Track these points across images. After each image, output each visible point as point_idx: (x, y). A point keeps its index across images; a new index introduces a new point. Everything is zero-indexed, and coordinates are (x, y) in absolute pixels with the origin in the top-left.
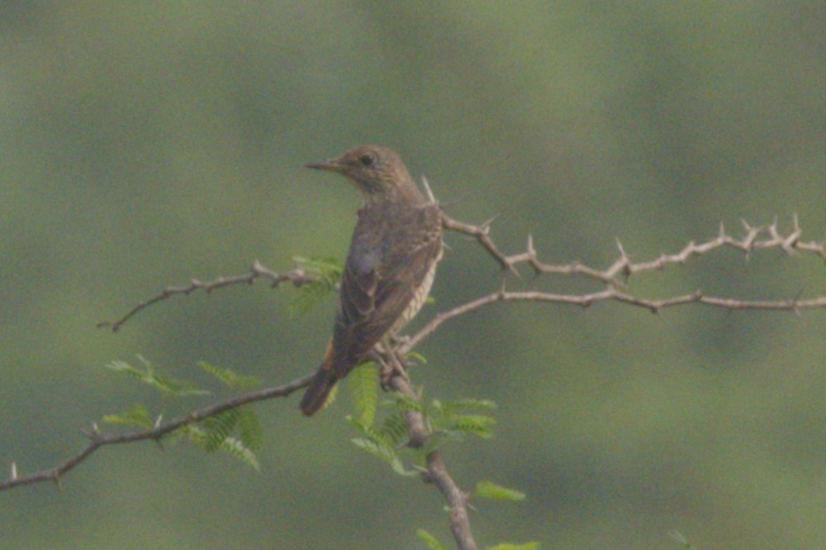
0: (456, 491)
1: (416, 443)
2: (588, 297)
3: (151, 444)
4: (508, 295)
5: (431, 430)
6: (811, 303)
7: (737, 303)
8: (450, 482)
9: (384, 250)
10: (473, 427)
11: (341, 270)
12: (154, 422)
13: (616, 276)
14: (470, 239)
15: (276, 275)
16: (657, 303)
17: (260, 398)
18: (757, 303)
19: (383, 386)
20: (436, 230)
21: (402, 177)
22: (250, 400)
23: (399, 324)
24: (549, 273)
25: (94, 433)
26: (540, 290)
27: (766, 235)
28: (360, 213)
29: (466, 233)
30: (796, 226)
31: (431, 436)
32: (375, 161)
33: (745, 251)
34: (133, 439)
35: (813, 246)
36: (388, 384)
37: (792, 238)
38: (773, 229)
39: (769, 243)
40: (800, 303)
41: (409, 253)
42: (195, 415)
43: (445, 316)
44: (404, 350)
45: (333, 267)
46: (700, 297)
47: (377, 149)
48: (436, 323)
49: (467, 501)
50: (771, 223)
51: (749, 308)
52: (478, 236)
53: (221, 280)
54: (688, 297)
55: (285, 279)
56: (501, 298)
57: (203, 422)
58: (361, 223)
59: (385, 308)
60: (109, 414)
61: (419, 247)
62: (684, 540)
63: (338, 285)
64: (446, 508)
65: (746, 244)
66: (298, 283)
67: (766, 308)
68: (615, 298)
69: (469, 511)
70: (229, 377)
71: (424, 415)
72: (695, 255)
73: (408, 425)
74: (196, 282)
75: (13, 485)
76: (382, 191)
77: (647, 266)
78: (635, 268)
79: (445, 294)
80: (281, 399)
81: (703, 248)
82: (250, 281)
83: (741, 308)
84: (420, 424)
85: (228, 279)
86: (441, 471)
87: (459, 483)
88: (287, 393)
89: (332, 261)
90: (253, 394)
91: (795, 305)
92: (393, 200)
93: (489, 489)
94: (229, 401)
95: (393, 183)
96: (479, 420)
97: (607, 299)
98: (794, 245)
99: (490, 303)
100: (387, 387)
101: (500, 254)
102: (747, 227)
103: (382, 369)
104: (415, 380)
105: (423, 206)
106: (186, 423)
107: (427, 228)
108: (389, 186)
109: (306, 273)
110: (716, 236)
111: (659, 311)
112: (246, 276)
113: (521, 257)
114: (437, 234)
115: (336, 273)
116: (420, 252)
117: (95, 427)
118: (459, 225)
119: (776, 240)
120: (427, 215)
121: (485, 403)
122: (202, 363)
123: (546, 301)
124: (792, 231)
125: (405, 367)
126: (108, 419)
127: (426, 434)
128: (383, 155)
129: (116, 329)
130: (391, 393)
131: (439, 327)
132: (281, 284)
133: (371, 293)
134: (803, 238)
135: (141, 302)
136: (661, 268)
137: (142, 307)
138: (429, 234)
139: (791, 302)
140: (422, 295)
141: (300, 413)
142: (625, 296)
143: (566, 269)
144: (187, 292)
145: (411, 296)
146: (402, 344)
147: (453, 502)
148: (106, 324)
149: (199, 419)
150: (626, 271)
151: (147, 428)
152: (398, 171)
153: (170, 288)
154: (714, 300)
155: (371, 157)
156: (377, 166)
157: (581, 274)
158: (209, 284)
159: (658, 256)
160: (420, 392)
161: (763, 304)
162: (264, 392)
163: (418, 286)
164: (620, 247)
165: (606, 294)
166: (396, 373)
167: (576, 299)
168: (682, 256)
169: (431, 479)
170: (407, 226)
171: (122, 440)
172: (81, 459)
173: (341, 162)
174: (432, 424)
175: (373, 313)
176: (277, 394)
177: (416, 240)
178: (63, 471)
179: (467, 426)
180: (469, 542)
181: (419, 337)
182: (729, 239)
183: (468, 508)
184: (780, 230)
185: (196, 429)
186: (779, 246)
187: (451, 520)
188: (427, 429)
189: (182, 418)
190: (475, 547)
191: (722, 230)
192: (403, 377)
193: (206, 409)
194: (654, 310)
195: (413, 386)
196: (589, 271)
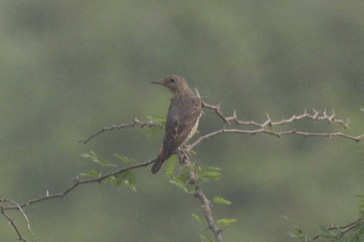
0: (206, 200)
1: (192, 182)
2: (255, 131)
3: (97, 183)
4: (226, 131)
5: (197, 178)
6: (335, 134)
7: (308, 134)
8: (204, 197)
9: (181, 114)
10: (213, 176)
11: (165, 121)
12: (98, 175)
13: (266, 125)
14: (213, 111)
15: (143, 123)
16: (280, 134)
17: (137, 167)
18: (316, 134)
19: (180, 162)
21: (186, 86)
22: (133, 168)
23: (187, 140)
24: (242, 124)
25: (77, 179)
26: (238, 129)
28: (171, 100)
29: (211, 109)
30: (333, 113)
31: (197, 180)
32: (176, 81)
33: (314, 120)
34: (91, 182)
35: (339, 121)
36: (182, 161)
37: (332, 117)
38: (325, 113)
39: (322, 118)
40: (331, 134)
41: (190, 114)
42: (113, 173)
43: (203, 137)
44: (188, 150)
45: (162, 120)
46: (295, 131)
47: (176, 76)
48: (200, 140)
49: (210, 204)
50: (324, 111)
51: (313, 135)
52: (216, 110)
53: (123, 125)
54: (291, 132)
55: (146, 125)
56: (223, 131)
57: (116, 175)
58: (172, 104)
59: (181, 134)
62: (287, 219)
63: (164, 127)
64: (203, 206)
65: (314, 117)
66: (151, 126)
67: (319, 136)
68: (264, 132)
69: (211, 207)
70: (125, 159)
71: (195, 172)
72: (295, 120)
73: (189, 176)
74: (114, 126)
75: (47, 198)
76: (179, 92)
77: (278, 123)
78: (273, 124)
79: (202, 130)
80: (144, 167)
81: (298, 117)
82: (133, 125)
83: (310, 135)
84: (193, 176)
85: (126, 125)
86: (201, 193)
87: (207, 197)
88: (146, 165)
89: (162, 118)
90: (134, 165)
91: (329, 135)
92: (183, 95)
93: (218, 200)
96: (215, 174)
97: (262, 132)
98: (333, 119)
99: (219, 133)
100: (182, 163)
101: (223, 116)
102: (315, 111)
103: (180, 156)
104: (192, 160)
105: (195, 97)
106: (110, 176)
107: (196, 105)
108: (181, 90)
109: (154, 122)
110: (303, 113)
111: (280, 136)
112: (133, 123)
113: (231, 118)
114: (200, 107)
115: (163, 122)
116: (194, 114)
117: (77, 177)
118: (209, 106)
119: (326, 116)
120: (196, 100)
121: (217, 169)
122: (115, 154)
123: (239, 132)
124: (331, 115)
125: (188, 156)
126: (82, 174)
127: (195, 179)
128: (179, 78)
129: (85, 143)
130: (184, 165)
131: (201, 141)
132: (145, 126)
133: (176, 129)
134: (336, 117)
136: (282, 124)
137: (94, 135)
138: (197, 107)
139: (328, 134)
140: (194, 130)
141: (151, 173)
142: (268, 131)
143: (248, 123)
144: (111, 130)
145: (191, 130)
146: (187, 148)
147: (205, 204)
148: (82, 141)
149: (114, 175)
150: (270, 125)
151: (95, 178)
152: (184, 84)
153: (105, 128)
154: (300, 133)
155: (174, 79)
156: (176, 82)
157: (254, 125)
158: (119, 126)
159: (282, 120)
160: (194, 164)
161: (318, 134)
162: (138, 165)
163: (193, 126)
164: (268, 116)
165: (261, 130)
166: (185, 158)
167: (250, 132)
168: (291, 120)
169: (197, 196)
170: (189, 105)
171: (87, 182)
172: (71, 189)
173: (163, 81)
174: (198, 176)
175: (177, 136)
176: (142, 166)
177: (192, 109)
178: (65, 193)
179: (211, 176)
180: (211, 218)
181: (193, 145)
182: (308, 115)
183: (210, 206)
184: (327, 114)
185: (113, 178)
186: (327, 119)
187: (204, 210)
188: (196, 177)
189: (108, 174)
190: (213, 220)
191: (305, 111)
192: (188, 159)
193: (118, 171)
194: (278, 136)
195: (191, 162)
196: (256, 124)
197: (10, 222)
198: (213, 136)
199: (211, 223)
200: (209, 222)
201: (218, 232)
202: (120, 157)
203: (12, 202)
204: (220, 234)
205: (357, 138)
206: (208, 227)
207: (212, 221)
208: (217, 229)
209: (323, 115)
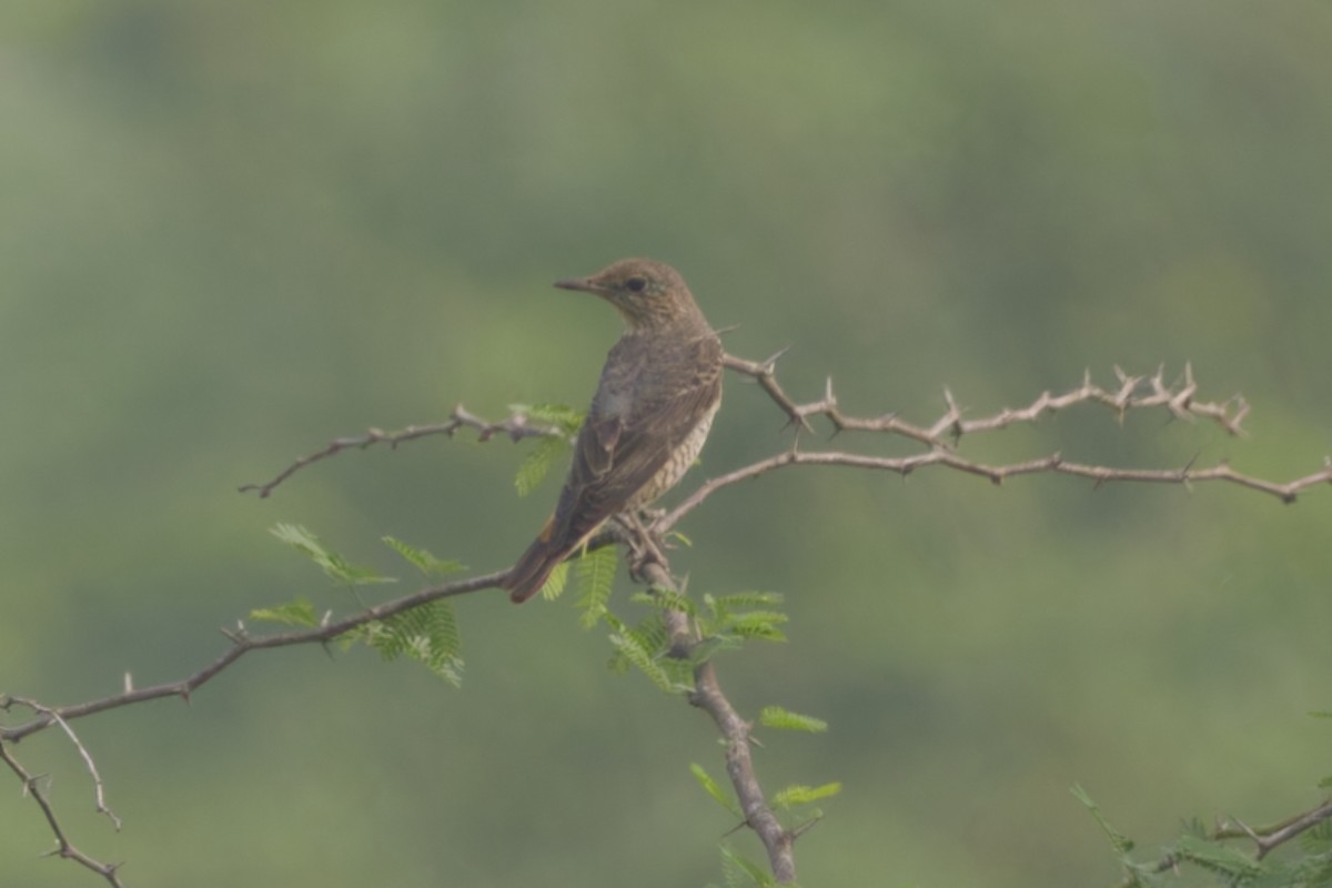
0: (734, 719)
1: (679, 652)
2: (909, 461)
3: (317, 647)
4: (801, 457)
5: (699, 636)
6: (1206, 473)
7: (1107, 472)
8: (727, 707)
9: (636, 393)
10: (756, 629)
12: (321, 618)
13: (943, 433)
14: (748, 380)
15: (486, 424)
16: (1000, 471)
17: (466, 589)
18: (1135, 473)
19: (632, 574)
20: (714, 371)
24: (855, 429)
25: (239, 635)
26: (847, 450)
27: (1144, 390)
29: (742, 371)
30: (1189, 379)
31: (699, 643)
32: (647, 286)
33: (1117, 409)
34: (291, 641)
35: (1211, 408)
36: (639, 573)
37: (1183, 396)
38: (1157, 382)
39: (1148, 401)
40: (1192, 474)
41: (669, 398)
42: (376, 611)
43: (718, 482)
44: (662, 527)
45: (561, 415)
46: (1059, 463)
47: (653, 270)
48: (705, 491)
49: (752, 732)
50: (1155, 375)
51: (1124, 478)
52: (761, 377)
53: (411, 429)
54: (1042, 463)
55: (497, 429)
56: (792, 460)
57: (386, 620)
59: (628, 468)
60: (259, 608)
61: (684, 391)
64: (722, 741)
65: (1120, 399)
66: (518, 435)
68: (943, 462)
69: (752, 746)
70: (427, 561)
71: (691, 615)
72: (1050, 410)
73: (669, 628)
74: (377, 432)
75: (125, 701)
76: (652, 324)
77: (984, 423)
78: (968, 426)
79: (717, 456)
81: (1061, 402)
82: (449, 432)
83: (1110, 479)
84: (685, 627)
85: (420, 428)
86: (713, 690)
87: (738, 709)
90: (458, 583)
91: (1185, 476)
92: (665, 335)
93: (776, 716)
94: (424, 591)
95: (668, 317)
96: (761, 619)
97: (933, 463)
98: (1186, 404)
99: (778, 466)
100: (638, 577)
101: (788, 401)
102: (1122, 377)
103: (632, 551)
104: (676, 569)
105: (699, 339)
106: (365, 621)
107: (701, 368)
109: (530, 420)
110: (1080, 386)
111: (1003, 481)
112: (448, 423)
113: (815, 407)
114: (714, 376)
115: (572, 426)
117: (241, 625)
118: (736, 360)
119: (1161, 396)
120: (703, 349)
121: (766, 597)
122: (389, 539)
124: (1182, 387)
125: (664, 551)
126: (262, 614)
127: (693, 640)
128: (658, 278)
129: (265, 494)
131: (709, 497)
132: (493, 435)
133: (609, 448)
134: (1200, 396)
135: (300, 459)
136: (1003, 426)
137: (299, 465)
138: (702, 375)
139: (1179, 473)
142: (956, 459)
143: (877, 424)
144: (364, 446)
146: (660, 519)
147: (731, 733)
148: (252, 487)
149: (385, 617)
150: (956, 430)
151: (311, 627)
152: (676, 299)
153: (342, 441)
154: (1076, 468)
155: (641, 281)
156: (649, 294)
157: (897, 431)
158: (393, 435)
159: (1001, 412)
160: (684, 585)
161: (1144, 473)
162: (472, 581)
163: (678, 442)
164: (949, 397)
165: (931, 457)
166: (650, 558)
167: (892, 462)
168: (1032, 412)
169: (700, 702)
170: (671, 364)
171: (277, 643)
172: (219, 668)
173: (600, 284)
174: (701, 629)
175: (609, 474)
177: (681, 382)
178: (195, 684)
179: (749, 630)
180: (753, 787)
181: (681, 511)
182: (1097, 392)
183: (750, 742)
184: (1167, 384)
185: (376, 629)
186: (1166, 404)
187: (728, 757)
188: (695, 635)
189: (358, 616)
190: (760, 795)
191: (1087, 378)
192: (659, 563)
193: (392, 603)
194: (996, 479)
195: (674, 577)
196: (905, 427)
197: (26, 789)
198: (756, 476)
199: (754, 806)
200: (745, 800)
201: (780, 841)
202: (405, 550)
203: (38, 707)
204: (788, 847)
205: (1286, 489)
206: (745, 820)
207: (756, 799)
208: (776, 828)
209: (1150, 391)
